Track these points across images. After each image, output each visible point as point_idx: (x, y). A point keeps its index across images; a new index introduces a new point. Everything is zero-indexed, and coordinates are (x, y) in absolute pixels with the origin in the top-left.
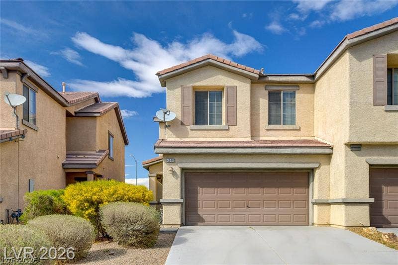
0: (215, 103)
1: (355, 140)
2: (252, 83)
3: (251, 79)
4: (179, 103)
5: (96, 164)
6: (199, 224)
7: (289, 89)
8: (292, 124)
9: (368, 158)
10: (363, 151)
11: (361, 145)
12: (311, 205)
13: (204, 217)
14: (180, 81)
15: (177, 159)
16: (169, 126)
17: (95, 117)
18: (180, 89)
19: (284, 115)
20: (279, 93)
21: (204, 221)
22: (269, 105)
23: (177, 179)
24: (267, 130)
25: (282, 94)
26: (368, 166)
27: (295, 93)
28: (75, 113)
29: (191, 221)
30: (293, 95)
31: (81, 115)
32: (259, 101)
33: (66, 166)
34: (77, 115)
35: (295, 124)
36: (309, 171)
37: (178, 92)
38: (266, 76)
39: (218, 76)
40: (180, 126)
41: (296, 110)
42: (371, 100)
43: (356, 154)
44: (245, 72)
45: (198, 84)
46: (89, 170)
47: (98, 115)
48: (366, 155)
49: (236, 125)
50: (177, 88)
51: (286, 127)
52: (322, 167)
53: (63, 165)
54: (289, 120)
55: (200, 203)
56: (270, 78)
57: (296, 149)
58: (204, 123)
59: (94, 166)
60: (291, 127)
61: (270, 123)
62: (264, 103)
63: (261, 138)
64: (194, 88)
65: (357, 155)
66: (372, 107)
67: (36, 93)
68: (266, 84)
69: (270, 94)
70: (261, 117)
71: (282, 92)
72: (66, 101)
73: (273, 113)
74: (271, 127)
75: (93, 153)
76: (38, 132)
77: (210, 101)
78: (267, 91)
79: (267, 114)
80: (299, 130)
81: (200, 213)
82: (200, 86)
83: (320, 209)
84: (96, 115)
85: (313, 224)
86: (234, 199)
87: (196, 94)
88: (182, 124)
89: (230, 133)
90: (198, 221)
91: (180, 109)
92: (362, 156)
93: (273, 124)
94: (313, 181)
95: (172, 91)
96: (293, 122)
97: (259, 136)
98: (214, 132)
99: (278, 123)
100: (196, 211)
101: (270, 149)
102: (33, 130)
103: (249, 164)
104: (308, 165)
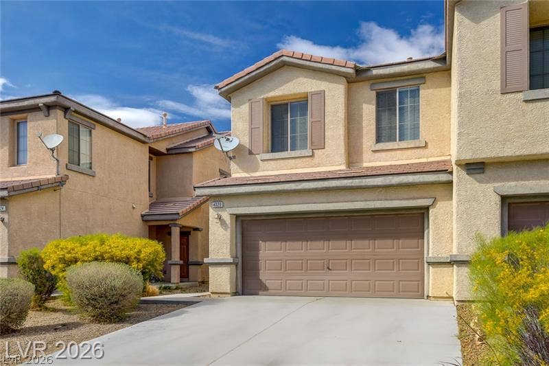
0: (298, 119)
1: (468, 156)
2: (348, 82)
3: (346, 77)
4: (247, 125)
5: (178, 214)
6: (260, 293)
7: (408, 85)
8: (414, 139)
9: (497, 185)
10: (489, 173)
11: (483, 163)
12: (426, 265)
13: (267, 283)
14: (248, 94)
15: (226, 202)
16: (234, 157)
17: (191, 153)
18: (248, 104)
19: (401, 127)
20: (393, 91)
21: (268, 290)
22: (378, 113)
23: (226, 230)
24: (375, 151)
25: (398, 94)
26: (498, 199)
27: (418, 90)
28: (168, 150)
29: (251, 289)
30: (415, 93)
31: (174, 152)
32: (362, 108)
33: (145, 218)
34: (170, 152)
35: (419, 138)
36: (422, 211)
37: (245, 108)
38: (368, 69)
39: (299, 79)
40: (249, 156)
41: (421, 116)
42: (497, 85)
43: (476, 179)
44: (334, 68)
45: (272, 94)
46: (172, 222)
47: (193, 150)
48: (495, 180)
49: (324, 148)
50: (245, 103)
51: (403, 144)
52: (439, 205)
53: (143, 216)
54: (408, 132)
55: (262, 263)
56: (375, 72)
57: (390, 177)
58: (283, 148)
59: (176, 217)
60: (411, 143)
61: (378, 140)
62: (368, 111)
63: (365, 165)
64: (267, 101)
65: (479, 182)
66: (499, 96)
67: (93, 131)
68: (371, 82)
69: (379, 95)
70: (364, 132)
71: (398, 91)
72: (145, 136)
73: (385, 124)
74: (381, 146)
75: (188, 199)
76: (96, 178)
77: (291, 117)
78: (374, 92)
79: (375, 127)
80: (426, 146)
81: (262, 277)
82: (275, 97)
83: (436, 273)
84: (190, 150)
85: (428, 296)
86: (308, 258)
87: (272, 110)
88: (250, 153)
89: (316, 160)
90: (260, 289)
91: (247, 132)
92: (488, 182)
93: (383, 142)
94: (428, 227)
95: (237, 109)
96: (416, 136)
97: (361, 161)
98: (294, 160)
99: (391, 139)
100: (257, 274)
101: (350, 181)
102: (86, 176)
103: (318, 205)
104: (414, 201)
